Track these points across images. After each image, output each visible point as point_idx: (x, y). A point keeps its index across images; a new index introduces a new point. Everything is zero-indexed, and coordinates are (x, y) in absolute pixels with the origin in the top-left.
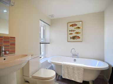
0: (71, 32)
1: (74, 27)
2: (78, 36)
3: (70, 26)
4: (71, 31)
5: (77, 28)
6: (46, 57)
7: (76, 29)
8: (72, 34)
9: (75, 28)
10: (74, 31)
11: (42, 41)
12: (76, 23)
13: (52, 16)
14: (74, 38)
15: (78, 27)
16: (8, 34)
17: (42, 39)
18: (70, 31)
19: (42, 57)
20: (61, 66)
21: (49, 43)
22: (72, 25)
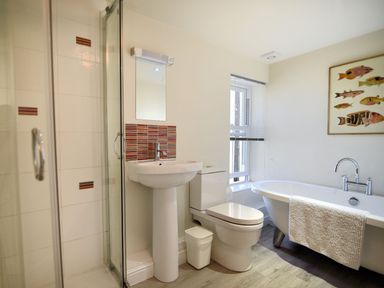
0: (342, 97)
1: (358, 79)
2: (373, 114)
3: (342, 76)
4: (345, 94)
5: (370, 80)
6: (251, 181)
7: (364, 88)
8: (346, 105)
9: (361, 84)
10: (355, 93)
11: (241, 133)
12: (366, 64)
13: (270, 55)
14: (354, 119)
15: (377, 79)
16: (164, 119)
17: (242, 128)
18: (338, 95)
19: (242, 179)
20: (288, 204)
21: (262, 140)
22: (349, 73)
